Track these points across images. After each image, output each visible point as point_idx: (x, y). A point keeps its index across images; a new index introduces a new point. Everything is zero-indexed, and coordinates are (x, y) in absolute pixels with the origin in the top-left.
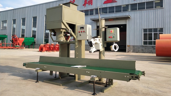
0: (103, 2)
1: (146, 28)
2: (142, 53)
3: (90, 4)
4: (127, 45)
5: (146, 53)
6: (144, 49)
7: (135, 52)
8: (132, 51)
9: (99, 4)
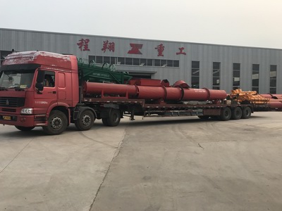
0: (128, 52)
3: (111, 50)
9: (122, 52)
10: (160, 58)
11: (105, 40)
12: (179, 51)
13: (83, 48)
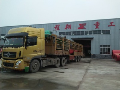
0: (78, 28)
1: (102, 45)
2: (100, 58)
3: (69, 29)
9: (75, 29)
10: (97, 29)
11: (66, 24)
12: (110, 24)
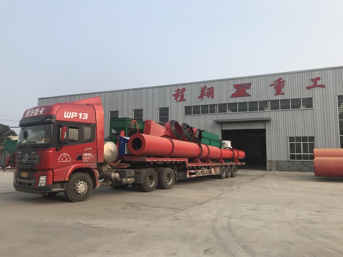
0: (230, 95)
1: (292, 136)
2: (289, 171)
3: (210, 97)
4: (268, 159)
5: (294, 171)
6: (291, 165)
7: (279, 171)
8: (274, 168)
9: (223, 97)
10: (280, 97)
12: (312, 84)
13: (179, 99)
